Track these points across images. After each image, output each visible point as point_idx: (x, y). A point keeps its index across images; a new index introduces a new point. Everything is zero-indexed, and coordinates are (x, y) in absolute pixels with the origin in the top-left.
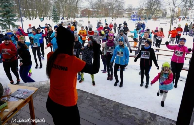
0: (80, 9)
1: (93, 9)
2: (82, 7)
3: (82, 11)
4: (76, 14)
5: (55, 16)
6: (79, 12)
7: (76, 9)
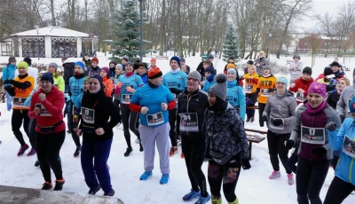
0: (294, 36)
1: (329, 35)
2: (301, 31)
3: (301, 40)
4: (284, 46)
5: (232, 48)
6: (293, 43)
7: (284, 36)
